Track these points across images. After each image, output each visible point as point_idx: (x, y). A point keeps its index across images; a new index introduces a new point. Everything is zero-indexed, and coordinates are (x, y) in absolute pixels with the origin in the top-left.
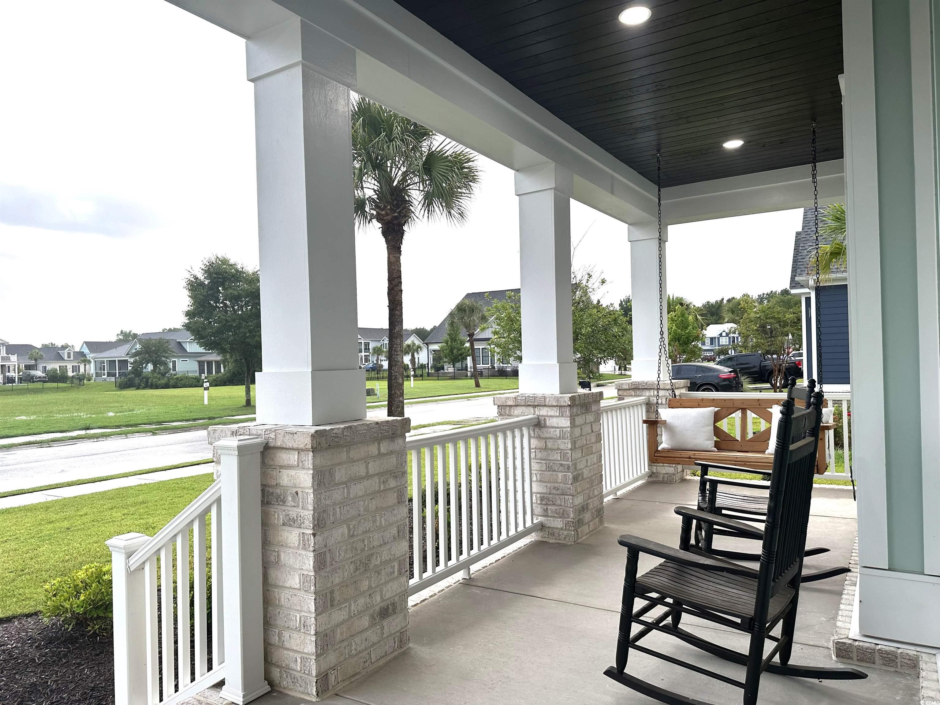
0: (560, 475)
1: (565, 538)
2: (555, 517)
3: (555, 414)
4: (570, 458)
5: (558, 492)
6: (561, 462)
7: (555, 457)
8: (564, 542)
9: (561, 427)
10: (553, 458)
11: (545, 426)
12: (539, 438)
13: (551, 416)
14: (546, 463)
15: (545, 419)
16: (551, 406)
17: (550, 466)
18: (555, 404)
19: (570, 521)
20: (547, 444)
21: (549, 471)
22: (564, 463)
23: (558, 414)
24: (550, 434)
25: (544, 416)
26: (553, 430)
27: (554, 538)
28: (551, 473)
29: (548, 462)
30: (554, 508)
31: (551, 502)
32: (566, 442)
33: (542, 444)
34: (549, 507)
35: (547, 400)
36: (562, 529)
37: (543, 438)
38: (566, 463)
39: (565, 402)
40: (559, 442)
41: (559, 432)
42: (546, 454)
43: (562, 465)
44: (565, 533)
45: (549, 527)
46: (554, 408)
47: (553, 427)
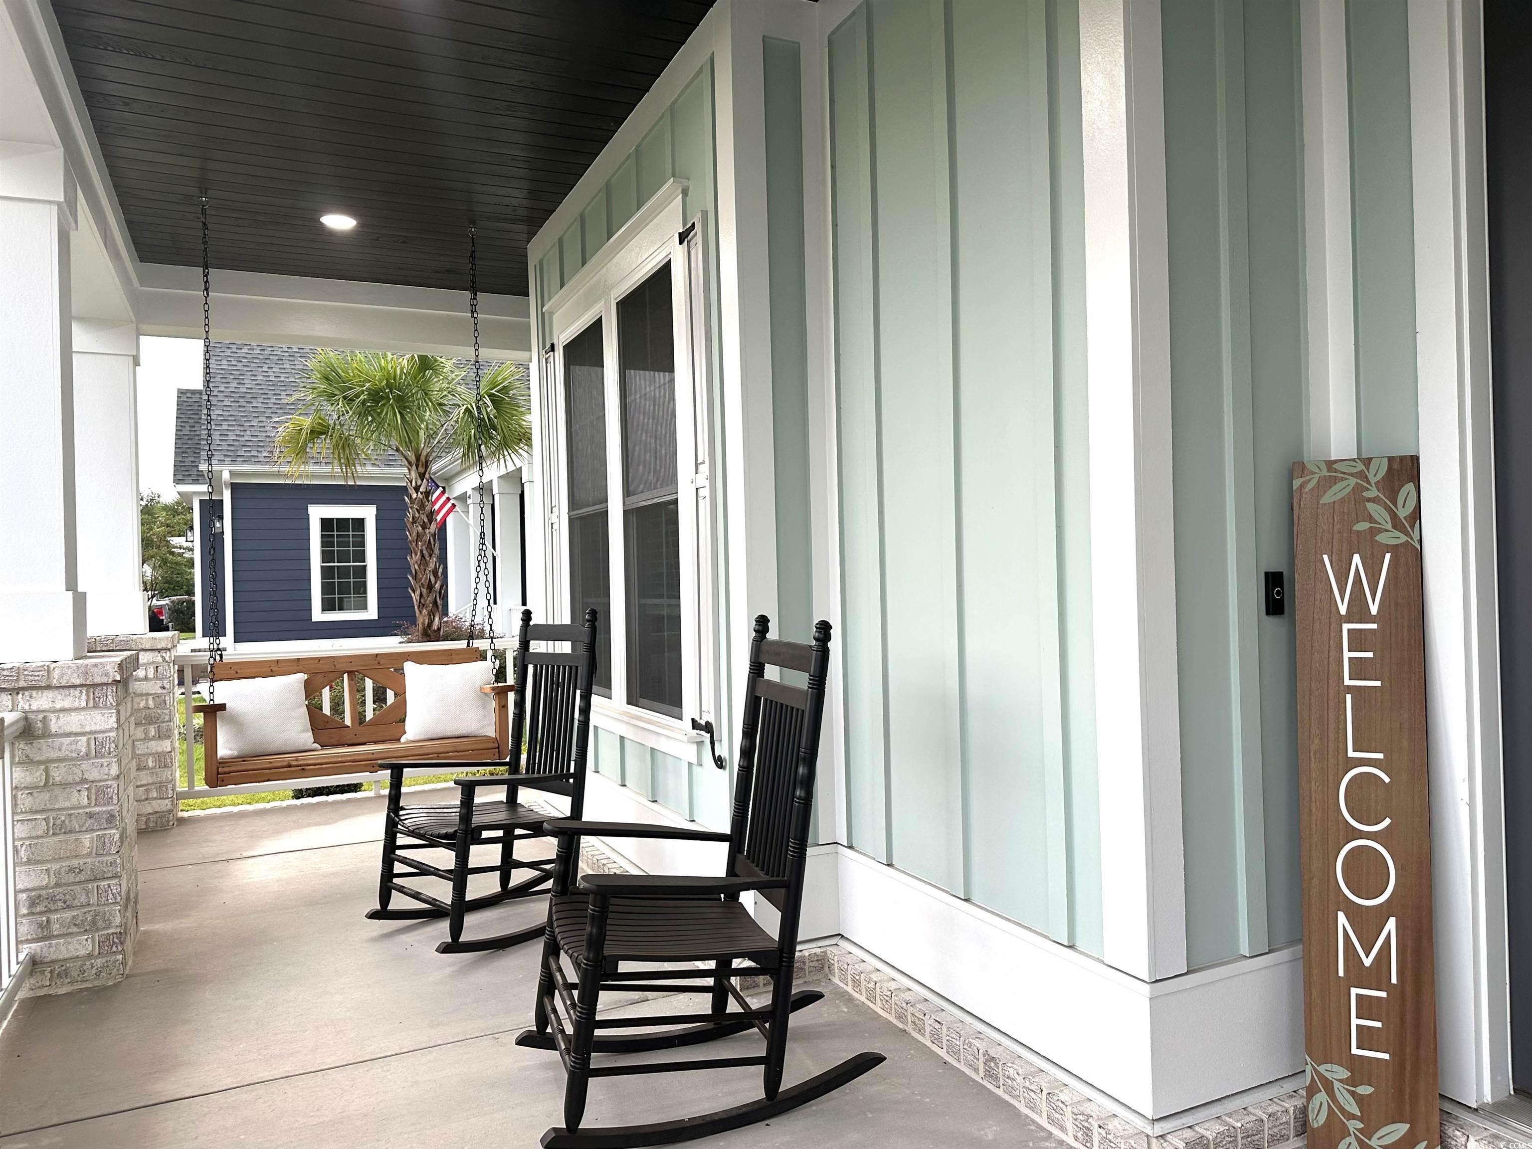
0: (87, 840)
1: (98, 975)
2: (71, 934)
3: (76, 704)
4: (115, 797)
5: (82, 877)
6: (88, 810)
7: (74, 800)
8: (97, 983)
9: (91, 733)
10: (67, 804)
11: (47, 734)
12: (28, 762)
13: (63, 710)
14: (48, 817)
15: (45, 718)
16: (63, 687)
17: (59, 822)
18: (78, 682)
19: (113, 934)
20: (52, 774)
21: (54, 834)
22: (98, 809)
23: (84, 704)
24: (60, 750)
25: (43, 711)
26: (67, 740)
27: (67, 981)
28: (61, 837)
29: (52, 815)
30: (68, 915)
31: (60, 904)
32: (106, 764)
33: (37, 776)
34: (54, 917)
35: (56, 674)
36: (90, 956)
37: (40, 763)
38: (104, 809)
39: (107, 675)
40: (85, 765)
41: (85, 744)
42: (47, 798)
43: (91, 816)
44: (99, 962)
45: (53, 962)
46: (72, 690)
47: (69, 735)
